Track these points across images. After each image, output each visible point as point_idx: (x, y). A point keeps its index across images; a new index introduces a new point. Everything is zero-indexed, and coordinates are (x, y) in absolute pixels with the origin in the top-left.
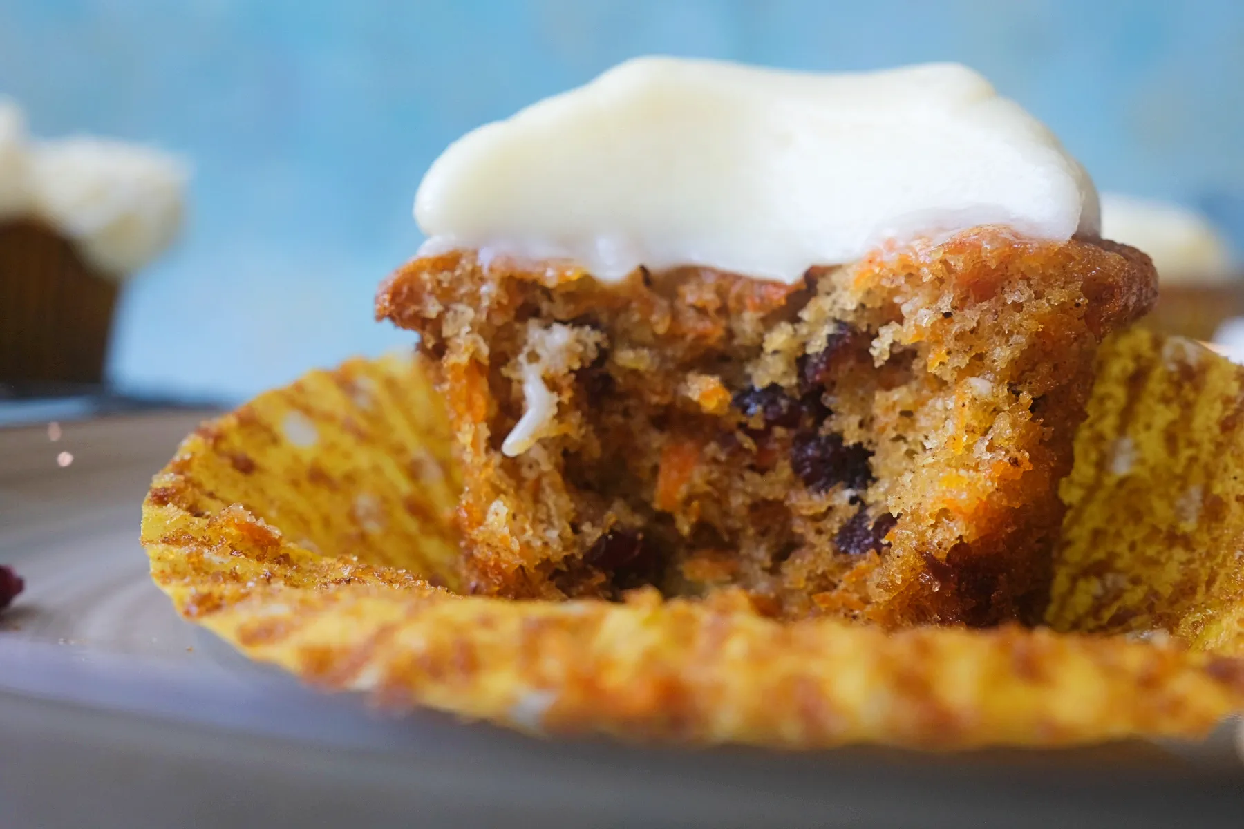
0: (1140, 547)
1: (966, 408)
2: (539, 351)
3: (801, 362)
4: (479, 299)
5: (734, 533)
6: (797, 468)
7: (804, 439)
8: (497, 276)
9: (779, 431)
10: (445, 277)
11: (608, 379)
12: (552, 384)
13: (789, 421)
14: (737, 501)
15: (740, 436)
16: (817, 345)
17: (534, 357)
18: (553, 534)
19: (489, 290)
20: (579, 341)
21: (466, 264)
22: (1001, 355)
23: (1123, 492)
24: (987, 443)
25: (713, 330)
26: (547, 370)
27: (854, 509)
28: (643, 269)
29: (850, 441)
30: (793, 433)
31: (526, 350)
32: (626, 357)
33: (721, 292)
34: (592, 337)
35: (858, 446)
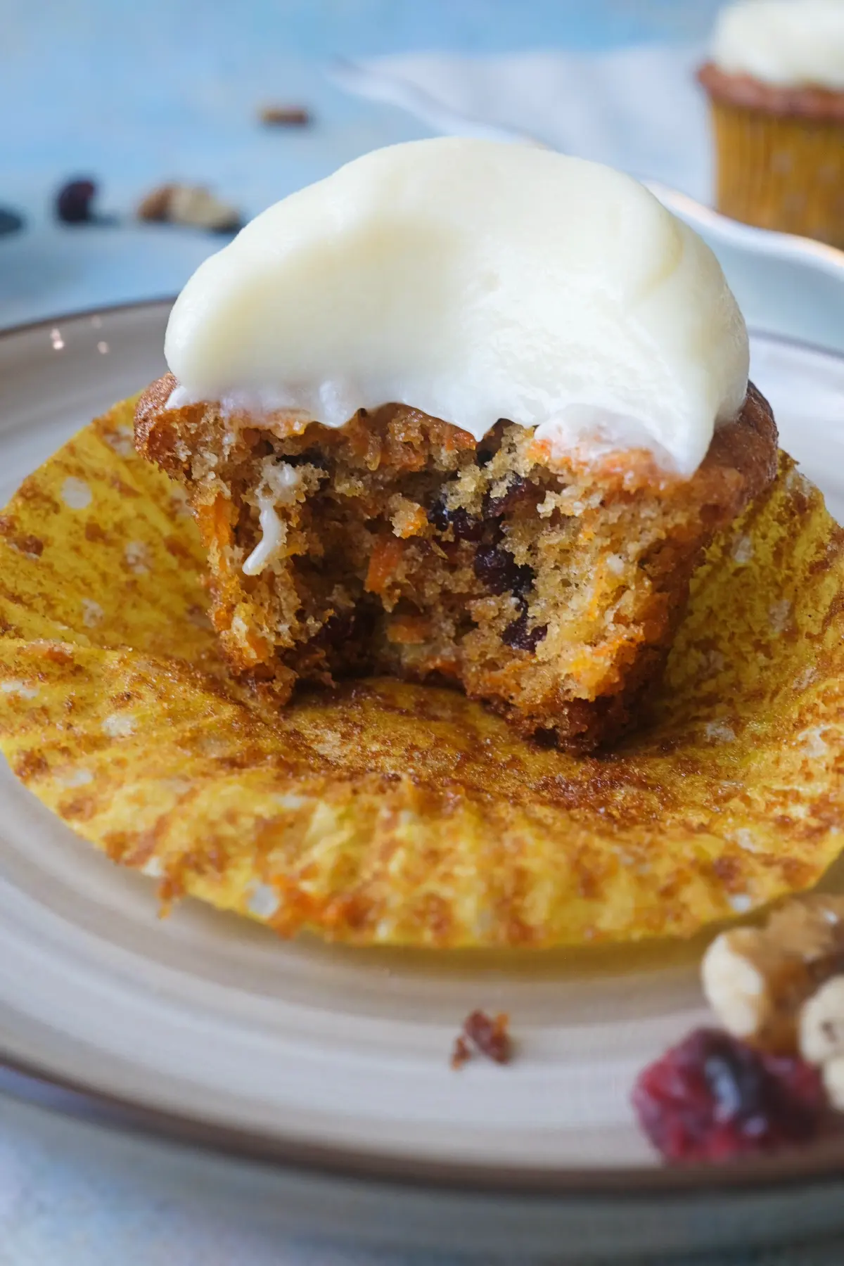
0: (737, 641)
1: (603, 580)
2: (272, 486)
3: (484, 498)
4: (222, 447)
5: (428, 610)
6: (479, 571)
7: (484, 550)
8: (236, 427)
9: (465, 544)
10: (193, 426)
11: (329, 501)
12: (283, 513)
13: (473, 535)
14: (431, 592)
15: (435, 547)
16: (499, 492)
17: (267, 490)
18: (284, 628)
19: (230, 439)
20: (305, 480)
21: (209, 417)
22: (633, 548)
23: (737, 581)
24: (615, 611)
25: (417, 463)
26: (279, 502)
27: (518, 615)
28: (362, 412)
29: (519, 561)
30: (476, 545)
31: (261, 485)
32: (343, 488)
33: (425, 431)
34: (315, 473)
35: (526, 567)
